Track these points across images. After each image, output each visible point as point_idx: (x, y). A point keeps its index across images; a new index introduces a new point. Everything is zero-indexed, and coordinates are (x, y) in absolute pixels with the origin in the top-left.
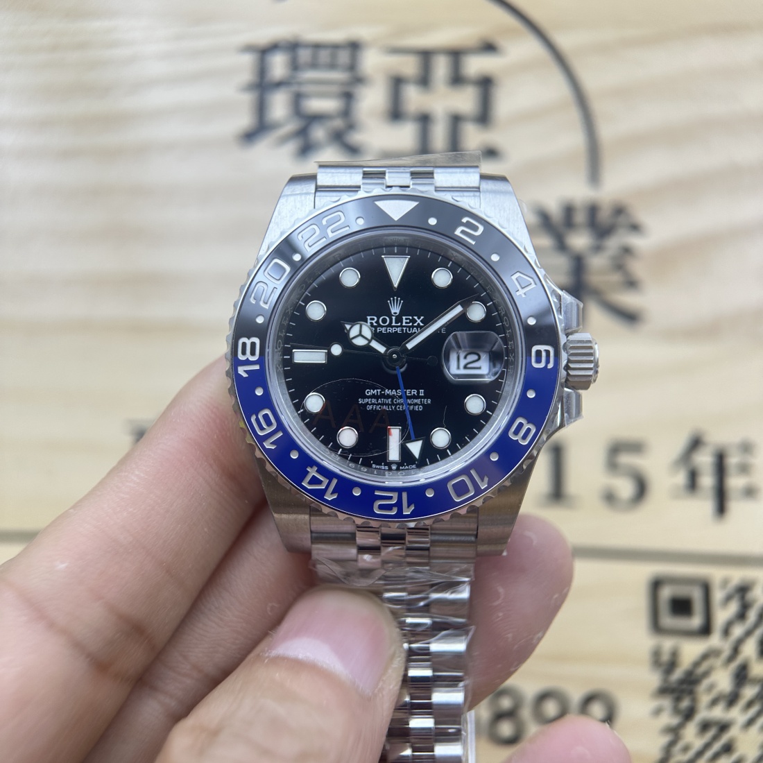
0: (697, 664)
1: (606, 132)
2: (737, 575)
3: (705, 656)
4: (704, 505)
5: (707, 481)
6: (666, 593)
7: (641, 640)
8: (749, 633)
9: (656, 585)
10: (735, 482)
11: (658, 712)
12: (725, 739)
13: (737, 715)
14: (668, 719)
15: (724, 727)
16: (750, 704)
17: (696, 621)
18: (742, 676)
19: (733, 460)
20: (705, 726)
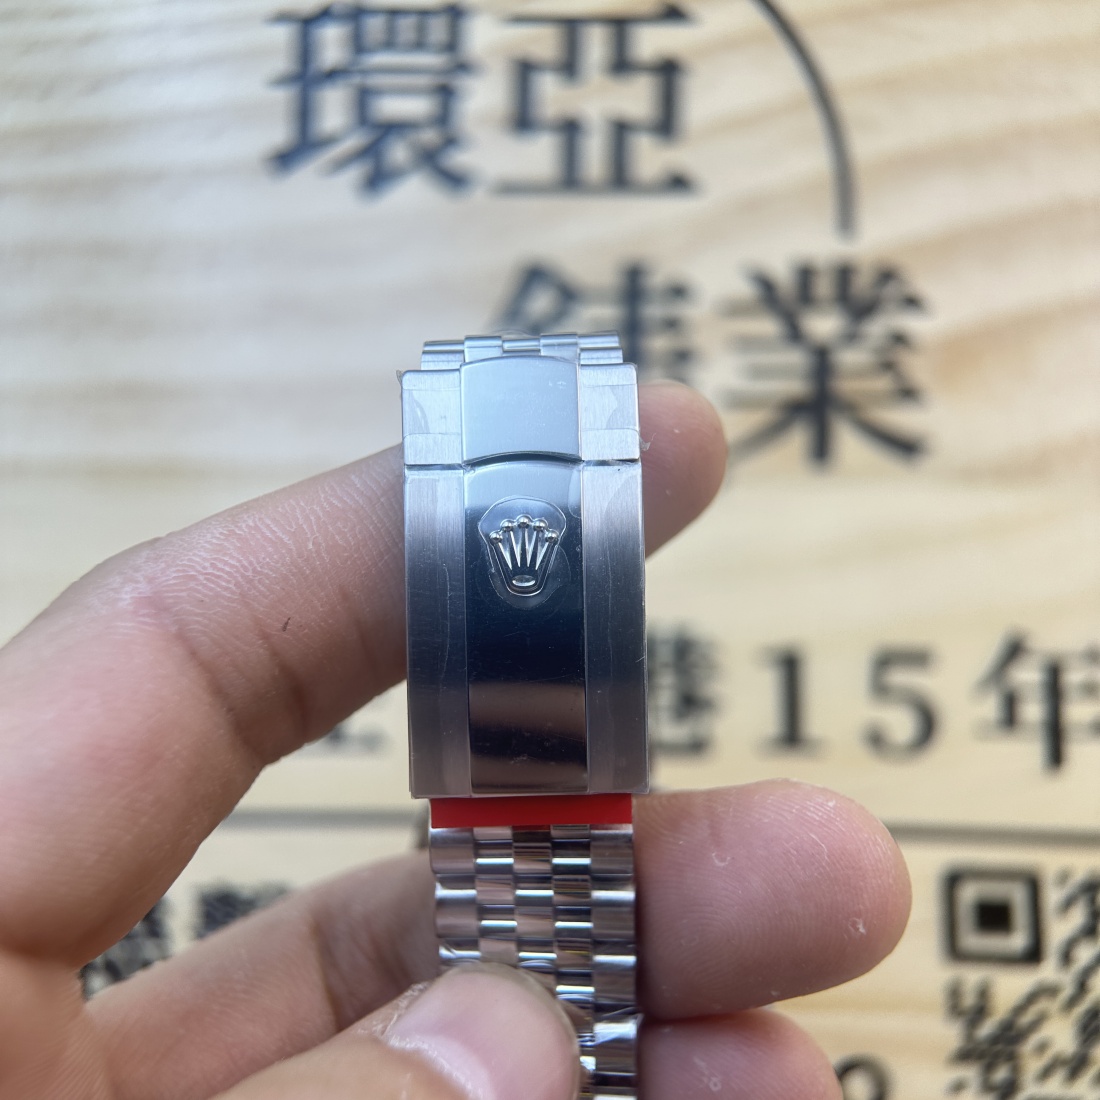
0: (1021, 1009)
1: (864, 147)
2: (1084, 864)
4: (1029, 750)
5: (1033, 711)
6: (969, 894)
7: (930, 972)
9: (953, 881)
10: (1078, 712)
11: (958, 1087)
13: (1085, 1092)
17: (1017, 940)
19: (1074, 677)
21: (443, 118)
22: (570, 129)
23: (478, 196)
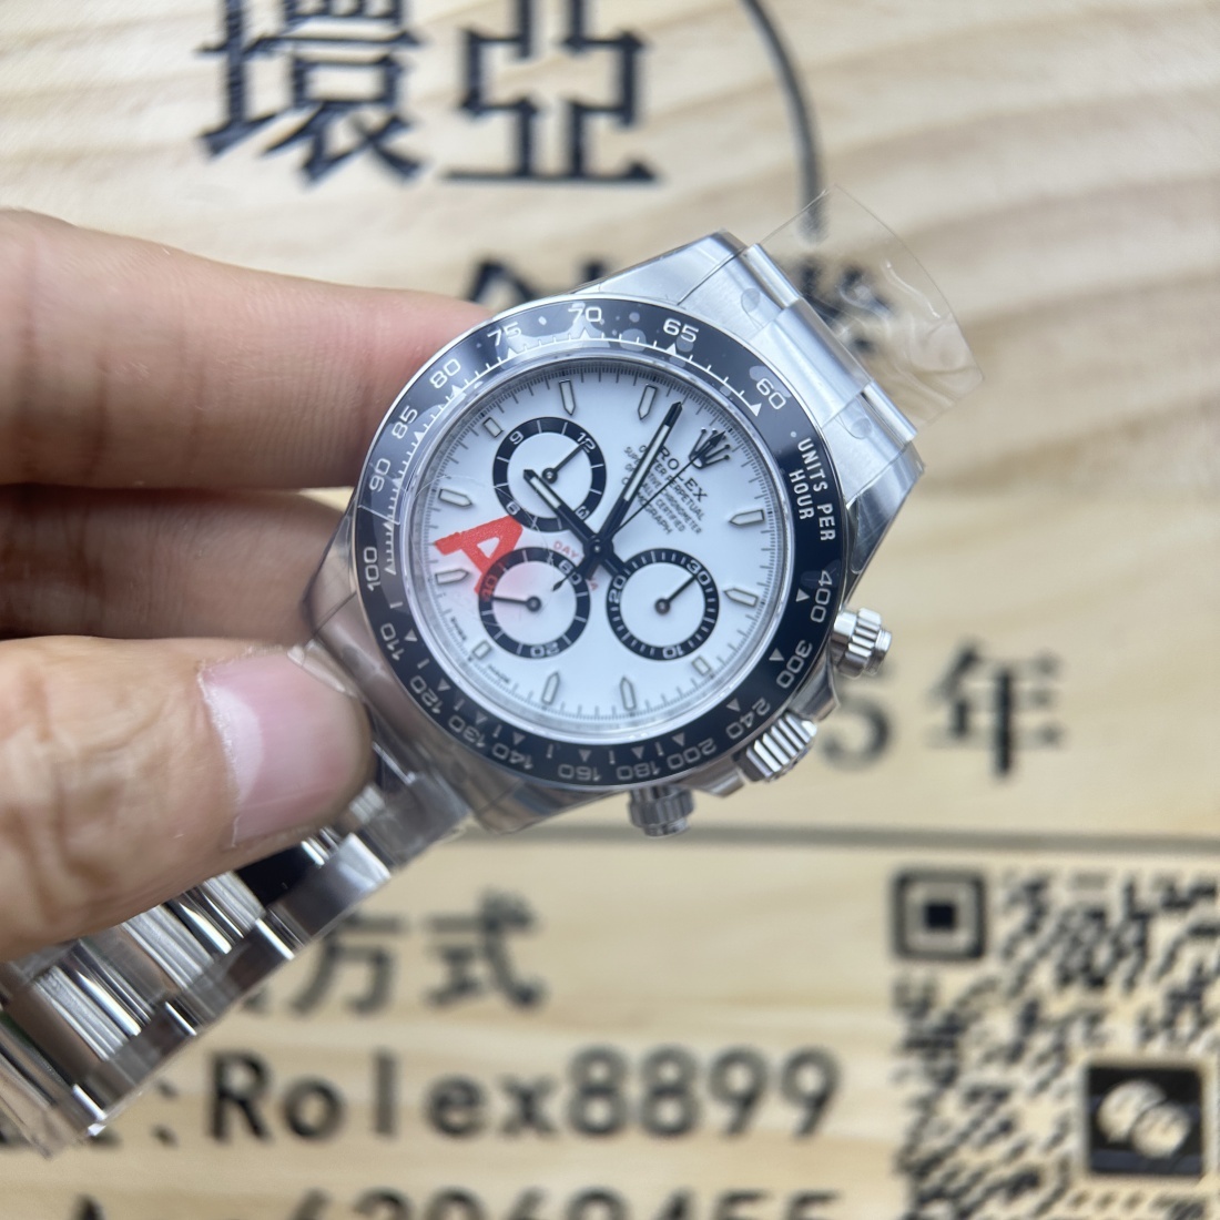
0: (963, 1002)
1: (833, 137)
2: (1027, 865)
3: (979, 990)
4: (977, 758)
5: (984, 719)
6: (919, 895)
7: (879, 970)
8: (1042, 953)
9: (903, 883)
10: (1028, 720)
11: (900, 1077)
12: (1004, 1111)
13: (1022, 1076)
14: (918, 1087)
15: (1001, 1095)
16: (1042, 1059)
17: (962, 938)
18: (1030, 1019)
19: (1025, 686)
20: (974, 1095)
21: (387, 95)
22: (525, 111)
23: (426, 181)
